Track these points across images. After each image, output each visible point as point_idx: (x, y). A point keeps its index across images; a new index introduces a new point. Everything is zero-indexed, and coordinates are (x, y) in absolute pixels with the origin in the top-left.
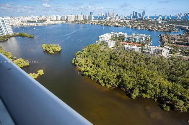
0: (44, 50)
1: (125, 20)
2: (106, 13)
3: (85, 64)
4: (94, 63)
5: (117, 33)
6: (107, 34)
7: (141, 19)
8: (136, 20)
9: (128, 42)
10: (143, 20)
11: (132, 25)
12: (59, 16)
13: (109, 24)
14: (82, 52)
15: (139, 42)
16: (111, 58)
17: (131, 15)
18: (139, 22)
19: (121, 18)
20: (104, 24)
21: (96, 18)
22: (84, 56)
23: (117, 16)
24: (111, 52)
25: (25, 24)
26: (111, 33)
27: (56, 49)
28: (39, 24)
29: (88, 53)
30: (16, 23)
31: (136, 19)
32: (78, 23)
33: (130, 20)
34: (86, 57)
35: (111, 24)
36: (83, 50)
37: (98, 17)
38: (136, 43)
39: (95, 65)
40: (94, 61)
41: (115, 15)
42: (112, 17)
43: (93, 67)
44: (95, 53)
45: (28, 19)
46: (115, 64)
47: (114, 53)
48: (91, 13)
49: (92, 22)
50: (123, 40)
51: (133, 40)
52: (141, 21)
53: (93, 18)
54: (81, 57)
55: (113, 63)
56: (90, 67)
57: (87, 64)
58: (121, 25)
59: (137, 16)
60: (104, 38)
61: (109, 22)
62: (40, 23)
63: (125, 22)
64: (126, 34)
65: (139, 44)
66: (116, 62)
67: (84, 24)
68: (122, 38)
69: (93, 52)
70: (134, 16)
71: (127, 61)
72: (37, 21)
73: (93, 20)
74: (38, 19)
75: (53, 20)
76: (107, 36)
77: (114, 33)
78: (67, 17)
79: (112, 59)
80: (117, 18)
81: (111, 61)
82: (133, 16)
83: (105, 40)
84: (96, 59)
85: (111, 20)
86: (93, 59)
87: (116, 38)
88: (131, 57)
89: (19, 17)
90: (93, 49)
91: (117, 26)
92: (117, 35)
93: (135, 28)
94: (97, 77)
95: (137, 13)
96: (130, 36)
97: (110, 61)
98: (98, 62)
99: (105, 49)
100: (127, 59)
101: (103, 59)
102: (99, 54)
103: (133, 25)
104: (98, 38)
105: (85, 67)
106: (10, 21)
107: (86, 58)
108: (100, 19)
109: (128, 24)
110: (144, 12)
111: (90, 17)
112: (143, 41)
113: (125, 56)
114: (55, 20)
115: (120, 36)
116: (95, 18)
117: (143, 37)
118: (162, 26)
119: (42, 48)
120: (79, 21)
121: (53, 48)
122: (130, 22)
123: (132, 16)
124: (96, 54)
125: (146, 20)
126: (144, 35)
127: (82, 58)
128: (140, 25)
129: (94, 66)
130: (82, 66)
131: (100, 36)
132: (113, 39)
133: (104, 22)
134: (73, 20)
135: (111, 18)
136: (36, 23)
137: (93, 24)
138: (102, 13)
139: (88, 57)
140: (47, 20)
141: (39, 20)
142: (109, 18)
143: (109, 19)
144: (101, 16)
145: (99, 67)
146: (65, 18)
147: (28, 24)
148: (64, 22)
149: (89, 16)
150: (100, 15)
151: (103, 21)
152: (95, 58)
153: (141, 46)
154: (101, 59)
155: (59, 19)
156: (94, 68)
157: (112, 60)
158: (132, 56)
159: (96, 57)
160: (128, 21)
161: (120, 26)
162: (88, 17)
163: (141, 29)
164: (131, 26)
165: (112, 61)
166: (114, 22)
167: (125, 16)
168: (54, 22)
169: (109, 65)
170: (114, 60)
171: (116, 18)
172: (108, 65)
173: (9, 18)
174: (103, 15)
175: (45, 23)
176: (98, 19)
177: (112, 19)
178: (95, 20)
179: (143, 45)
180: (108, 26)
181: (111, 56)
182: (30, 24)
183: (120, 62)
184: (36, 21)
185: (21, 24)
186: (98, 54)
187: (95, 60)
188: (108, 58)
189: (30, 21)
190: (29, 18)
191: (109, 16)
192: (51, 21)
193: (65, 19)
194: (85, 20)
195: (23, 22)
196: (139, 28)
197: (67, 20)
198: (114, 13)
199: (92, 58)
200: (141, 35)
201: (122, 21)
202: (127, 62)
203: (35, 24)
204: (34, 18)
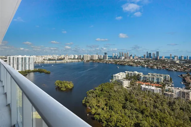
0: (56, 86)
1: (140, 60)
2: (120, 53)
3: (96, 105)
4: (106, 105)
5: (132, 72)
6: (122, 73)
7: (156, 59)
8: (151, 60)
9: (144, 82)
10: (158, 60)
11: (147, 65)
12: (76, 56)
13: (123, 63)
14: (94, 91)
15: (158, 83)
16: (126, 100)
17: (145, 55)
18: (154, 62)
19: (135, 58)
20: (118, 63)
21: (111, 57)
22: (96, 96)
23: (131, 56)
24: (126, 93)
25: (46, 62)
26: (126, 72)
27: (68, 85)
29: (101, 92)
30: (39, 61)
31: (150, 59)
32: (93, 62)
33: (145, 59)
34: (99, 96)
35: (125, 64)
36: (96, 88)
37: (112, 57)
38: (154, 84)
39: (108, 107)
40: (107, 102)
41: (129, 55)
42: (126, 57)
43: (105, 109)
44: (108, 92)
45: (49, 58)
46: (131, 108)
47: (130, 94)
48: (105, 54)
49: (106, 61)
50: (139, 80)
51: (151, 80)
52: (157, 61)
53: (107, 58)
54: (92, 96)
55: (129, 106)
56: (102, 110)
57: (98, 105)
58: (135, 64)
59: (152, 56)
60: (118, 77)
61: (123, 61)
62: (59, 61)
63: (140, 61)
64: (142, 73)
65: (157, 85)
66: (132, 104)
67: (99, 62)
68: (138, 78)
69: (106, 92)
70: (148, 56)
71: (146, 104)
73: (107, 60)
74: (57, 58)
75: (70, 59)
76: (121, 75)
77: (129, 72)
78: (84, 56)
79: (128, 100)
80: (132, 58)
81: (127, 103)
82: (147, 56)
83: (120, 78)
84: (109, 100)
85: (125, 60)
86: (105, 100)
87: (130, 77)
88: (151, 100)
89: (43, 56)
90: (106, 88)
91: (132, 65)
92: (132, 74)
93: (151, 67)
94: (110, 124)
95: (150, 53)
96: (147, 76)
97: (125, 103)
98: (111, 104)
99: (120, 89)
100: (146, 102)
101: (117, 101)
102: (113, 94)
103: (149, 65)
104: (112, 77)
105: (96, 109)
106: (35, 59)
107: (98, 97)
108: (114, 59)
109: (143, 64)
110: (158, 53)
111: (105, 57)
112: (162, 82)
113: (143, 98)
114: (72, 59)
115: (135, 76)
116: (110, 58)
117: (161, 77)
118: (180, 66)
119: (55, 84)
120: (94, 60)
121: (66, 84)
122: (145, 62)
123: (146, 56)
124: (110, 94)
125: (161, 60)
126: (162, 75)
127: (94, 97)
128: (156, 65)
129: (107, 109)
130: (93, 107)
131: (114, 75)
132: (128, 78)
133: (118, 61)
134: (89, 59)
135: (126, 58)
136: (55, 61)
137: (108, 63)
138: (116, 54)
139: (101, 97)
140: (66, 59)
141: (59, 58)
142: (123, 58)
143: (123, 59)
144: (115, 56)
145: (112, 110)
146: (82, 57)
147: (49, 62)
148: (80, 60)
149: (104, 56)
150: (114, 55)
151: (118, 60)
152: (108, 99)
153: (161, 86)
154: (114, 100)
155: (76, 58)
156: (107, 111)
157: (128, 101)
158: (151, 98)
159: (110, 97)
160: (143, 61)
161: (135, 65)
162: (102, 57)
163: (158, 69)
164: (146, 66)
165: (128, 103)
166: (129, 62)
167: (139, 56)
168: (71, 60)
169: (125, 108)
170: (130, 102)
171: (130, 58)
172: (123, 108)
173: (35, 57)
174: (118, 55)
175: (63, 61)
176: (112, 58)
177: (126, 59)
178: (110, 60)
179: (163, 86)
180: (122, 65)
181: (126, 97)
182: (50, 62)
183: (138, 105)
184: (56, 59)
185: (43, 61)
186: (111, 94)
187: (108, 101)
188: (123, 99)
189: (51, 59)
190: (51, 57)
191: (123, 56)
192: (69, 59)
194: (100, 59)
195: (45, 60)
196: (155, 67)
197: (83, 59)
198: (128, 53)
199: (105, 98)
200: (158, 75)
201: (136, 61)
202: (146, 106)
203: (54, 61)
204: (55, 57)
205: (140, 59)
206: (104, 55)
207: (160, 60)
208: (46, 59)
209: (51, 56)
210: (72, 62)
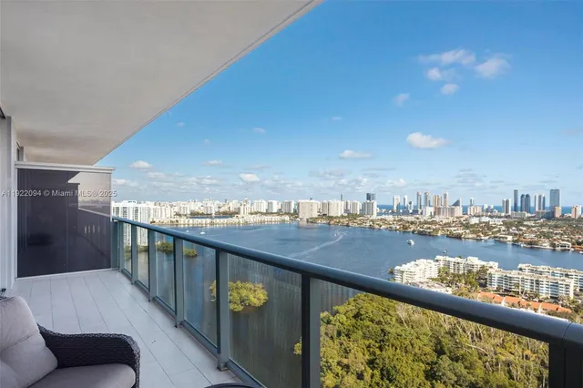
1: (487, 219)
2: (418, 195)
3: (339, 363)
4: (371, 363)
5: (459, 260)
6: (425, 261)
7: (550, 216)
8: (529, 219)
9: (505, 295)
10: (558, 220)
11: (516, 235)
12: (275, 202)
13: (429, 228)
14: (331, 318)
15: (555, 299)
16: (440, 352)
17: (507, 202)
18: (542, 226)
19: (471, 211)
20: (413, 228)
21: (387, 209)
22: (339, 334)
23: (457, 204)
24: (437, 328)
25: (183, 221)
26: (438, 257)
27: (251, 297)
28: (218, 220)
29: (354, 321)
30: (163, 217)
31: (528, 215)
32: (329, 224)
33: (506, 217)
34: (347, 335)
35: (436, 230)
36: (335, 308)
37: (391, 208)
38: (540, 301)
39: (377, 372)
40: (374, 354)
41: (450, 202)
42: (439, 209)
43: (367, 377)
44: (379, 323)
45: (193, 208)
46: (456, 379)
47: (452, 334)
48: (369, 197)
49: (372, 221)
50: (484, 286)
51: (527, 288)
52: (552, 223)
53: (376, 210)
54: (326, 334)
55: (449, 373)
56: (358, 378)
57: (345, 361)
58: (473, 232)
59: (532, 205)
60: (412, 274)
61: (429, 223)
62: (222, 220)
63: (487, 223)
64: (496, 265)
65: (553, 307)
66: (460, 367)
67: (348, 225)
68: (480, 279)
69: (372, 321)
70: (519, 205)
71: (509, 372)
72: (214, 215)
73: (375, 217)
74: (217, 210)
75: (256, 213)
76: (422, 267)
77: (448, 259)
78: (298, 204)
79: (445, 353)
80: (459, 211)
81: (440, 362)
82: (516, 204)
83: (417, 279)
84: (381, 348)
85: (437, 219)
86: (369, 347)
87: (454, 275)
88: (527, 357)
89: (174, 203)
90: (370, 309)
91: (459, 237)
92: (461, 266)
93: (530, 243)
95: (527, 196)
96: (514, 274)
97: (436, 363)
98: (387, 360)
99: (416, 315)
100: (508, 364)
101: (406, 352)
102: (393, 330)
103: (520, 235)
104: (392, 273)
105: (337, 375)
106: (152, 212)
107: (343, 338)
108: (398, 213)
109: (499, 231)
110: (555, 194)
111: (366, 209)
112: (572, 296)
113: (499, 350)
114: (262, 214)
115: (469, 271)
116: (384, 210)
117: (567, 280)
120: (331, 218)
121: (244, 293)
122: (508, 225)
123: (511, 204)
124: (382, 330)
125: (569, 219)
126: (572, 272)
127: (332, 338)
128: (547, 236)
129: (372, 376)
130: (329, 368)
131: (397, 268)
133: (412, 223)
134: (315, 214)
135: (438, 211)
136: (211, 218)
137: (377, 227)
138: (406, 197)
139: (353, 336)
140: (242, 211)
141: (221, 210)
142: (430, 210)
143: (428, 214)
144: (402, 204)
145: (391, 381)
146: (293, 206)
148: (287, 218)
149: (364, 205)
150: (398, 200)
151: (410, 218)
152: (377, 345)
153: (567, 313)
154: (398, 351)
155: (275, 210)
156: (373, 384)
157: (444, 357)
158: (528, 352)
159: (383, 341)
160: (499, 222)
161: (470, 236)
162: (359, 207)
163: (554, 250)
164: (510, 238)
165: (445, 362)
166: (448, 225)
167: (486, 207)
168: (258, 218)
169: (433, 378)
170: (452, 359)
171: (452, 211)
172: (427, 378)
173: (151, 205)
174: (410, 203)
175: (234, 220)
176: (393, 212)
177: (439, 214)
178: (383, 217)
179: (577, 311)
180: (425, 235)
181: (439, 342)
183: (480, 372)
184: (213, 212)
185: (174, 220)
186: (387, 328)
187: (378, 352)
188: (428, 349)
189: (198, 214)
190: (197, 207)
191: (427, 203)
192: (251, 214)
193: (292, 211)
194: (352, 216)
195: (180, 215)
196: (546, 245)
197: (296, 213)
198: (445, 196)
199: (367, 343)
200: (558, 270)
201: (474, 221)
202: (511, 377)
203: (208, 221)
204: (209, 205)
205: (490, 217)
206: (365, 200)
207: (563, 218)
208: (182, 213)
209: (200, 204)
210: (261, 222)
